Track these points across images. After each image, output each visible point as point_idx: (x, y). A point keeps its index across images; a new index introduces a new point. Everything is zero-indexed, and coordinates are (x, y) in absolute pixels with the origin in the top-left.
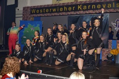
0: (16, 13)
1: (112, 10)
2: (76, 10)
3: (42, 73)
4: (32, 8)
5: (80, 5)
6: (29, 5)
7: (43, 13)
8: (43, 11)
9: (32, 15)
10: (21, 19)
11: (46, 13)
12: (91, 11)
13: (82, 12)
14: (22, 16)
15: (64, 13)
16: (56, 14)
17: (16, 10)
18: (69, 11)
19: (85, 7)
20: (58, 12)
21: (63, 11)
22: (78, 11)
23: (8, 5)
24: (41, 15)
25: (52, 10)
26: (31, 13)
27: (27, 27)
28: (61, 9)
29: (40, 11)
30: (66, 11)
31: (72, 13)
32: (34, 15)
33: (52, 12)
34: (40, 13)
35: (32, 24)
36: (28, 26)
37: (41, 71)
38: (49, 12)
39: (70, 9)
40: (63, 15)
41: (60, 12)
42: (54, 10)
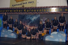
2: (23, 12)
5: (25, 9)
8: (4, 11)
11: (6, 12)
12: (31, 13)
13: (26, 13)
15: (16, 13)
18: (19, 12)
19: (28, 11)
20: (13, 12)
21: (16, 12)
24: (3, 13)
25: (9, 11)
28: (15, 11)
29: (2, 11)
31: (21, 13)
39: (20, 11)
40: (16, 14)
42: (11, 11)
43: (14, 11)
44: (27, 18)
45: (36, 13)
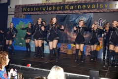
0: (9, 11)
1: (95, 10)
2: (64, 9)
3: (31, 66)
4: (23, 7)
5: (67, 5)
6: (21, 3)
7: (33, 11)
8: (33, 9)
9: (23, 13)
10: (13, 16)
11: (36, 11)
12: (77, 11)
13: (69, 11)
14: (14, 13)
15: (53, 12)
16: (46, 12)
17: (9, 8)
18: (58, 10)
19: (72, 7)
21: (52, 10)
22: (65, 10)
23: (1, 3)
24: (32, 13)
25: (42, 9)
26: (23, 11)
27: (18, 24)
28: (50, 8)
29: (30, 9)
30: (54, 10)
31: (60, 12)
32: (26, 13)
33: (42, 10)
34: (30, 11)
35: (23, 22)
36: (20, 23)
37: (30, 65)
38: (39, 11)
39: (58, 8)
40: (52, 14)
41: (49, 10)
42: (44, 9)
43: (48, 9)
44: (71, 20)
45: (86, 11)
